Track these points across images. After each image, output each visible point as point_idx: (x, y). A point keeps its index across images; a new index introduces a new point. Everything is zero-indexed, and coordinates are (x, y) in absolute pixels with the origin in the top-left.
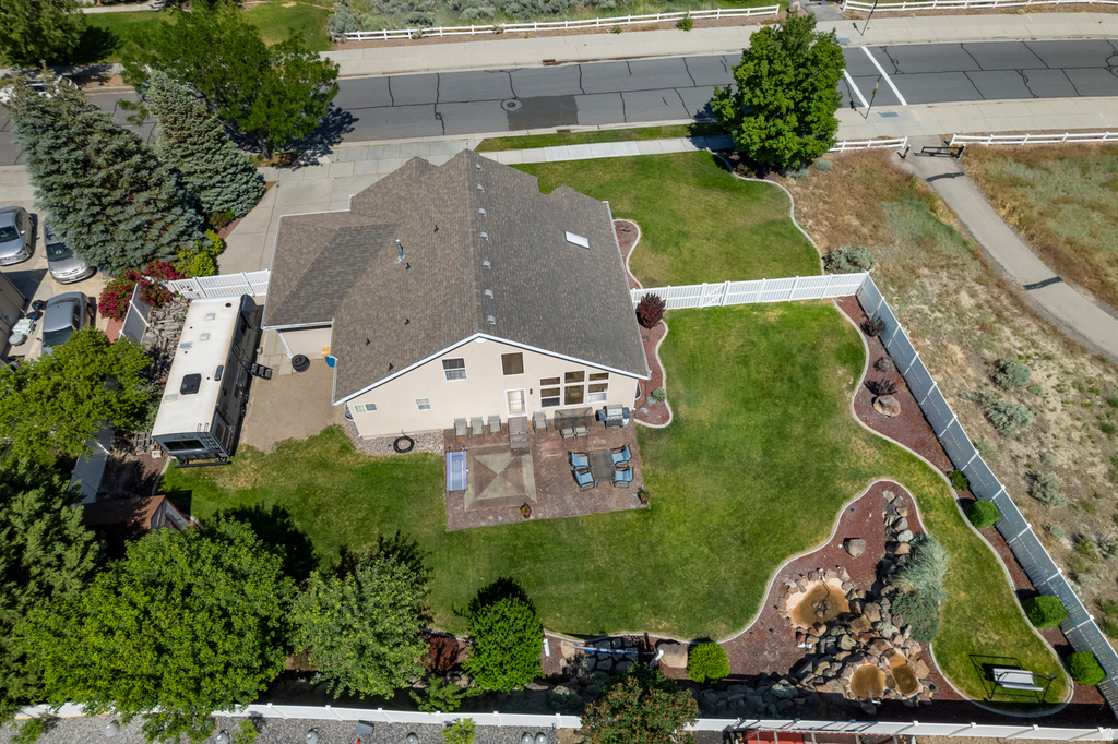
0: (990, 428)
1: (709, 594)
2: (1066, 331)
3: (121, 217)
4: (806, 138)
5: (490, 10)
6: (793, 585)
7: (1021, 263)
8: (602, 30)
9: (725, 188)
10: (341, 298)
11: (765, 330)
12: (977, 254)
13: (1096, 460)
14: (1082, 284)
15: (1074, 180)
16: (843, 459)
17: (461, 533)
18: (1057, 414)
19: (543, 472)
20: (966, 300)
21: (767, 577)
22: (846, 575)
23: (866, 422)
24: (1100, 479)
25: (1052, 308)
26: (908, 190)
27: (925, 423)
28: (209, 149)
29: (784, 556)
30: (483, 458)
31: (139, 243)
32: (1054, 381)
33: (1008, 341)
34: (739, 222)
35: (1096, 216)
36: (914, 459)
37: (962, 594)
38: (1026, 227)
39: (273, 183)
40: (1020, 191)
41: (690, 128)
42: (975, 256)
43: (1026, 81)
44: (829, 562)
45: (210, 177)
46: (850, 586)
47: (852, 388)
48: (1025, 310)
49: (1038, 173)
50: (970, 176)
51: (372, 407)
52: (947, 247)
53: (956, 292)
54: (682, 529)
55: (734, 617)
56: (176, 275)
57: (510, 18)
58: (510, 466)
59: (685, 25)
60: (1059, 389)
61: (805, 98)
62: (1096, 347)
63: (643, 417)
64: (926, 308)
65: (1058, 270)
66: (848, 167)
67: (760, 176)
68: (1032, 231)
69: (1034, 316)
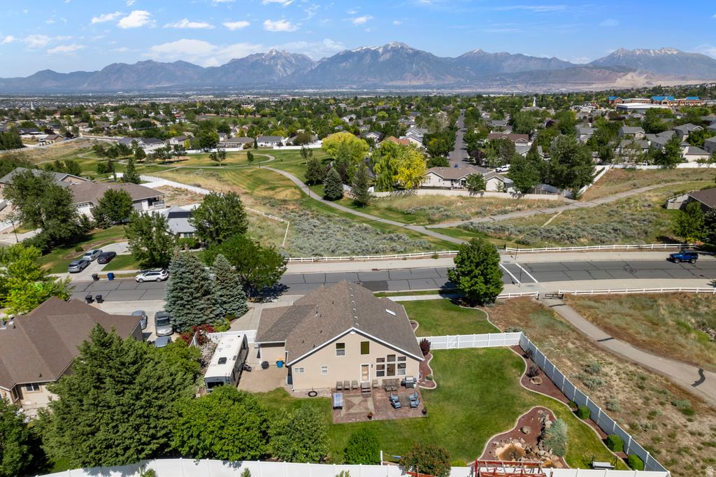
0: (586, 388)
1: (458, 448)
2: (618, 355)
3: (197, 304)
4: (489, 286)
5: (348, 252)
6: (498, 443)
7: (595, 333)
8: (398, 259)
9: (456, 310)
10: (290, 332)
11: (478, 356)
12: (574, 330)
13: (637, 398)
14: (623, 339)
15: (617, 307)
16: (517, 400)
17: (339, 424)
18: (616, 382)
19: (377, 404)
20: (570, 345)
21: (485, 441)
22: (523, 440)
23: (527, 387)
24: (639, 404)
25: (610, 347)
26: (540, 309)
27: (555, 386)
28: (232, 286)
29: (492, 434)
30: (350, 399)
31: (202, 315)
32: (614, 371)
33: (592, 359)
34: (464, 321)
35: (628, 319)
36: (551, 399)
37: (576, 440)
38: (595, 321)
39: (251, 308)
40: (592, 310)
41: (439, 291)
42: (573, 331)
43: (590, 274)
44: (515, 436)
45: (229, 298)
46: (525, 445)
47: (520, 376)
48: (598, 348)
49: (600, 304)
50: (569, 305)
51: (302, 370)
52: (560, 327)
53: (566, 343)
54: (443, 424)
55: (470, 456)
56: (212, 331)
57: (357, 255)
58: (362, 401)
59: (435, 257)
60: (617, 374)
61: (485, 269)
62: (632, 360)
63: (423, 385)
64: (552, 349)
65: (612, 335)
66: (512, 303)
67: (472, 306)
68: (598, 322)
69: (603, 350)
